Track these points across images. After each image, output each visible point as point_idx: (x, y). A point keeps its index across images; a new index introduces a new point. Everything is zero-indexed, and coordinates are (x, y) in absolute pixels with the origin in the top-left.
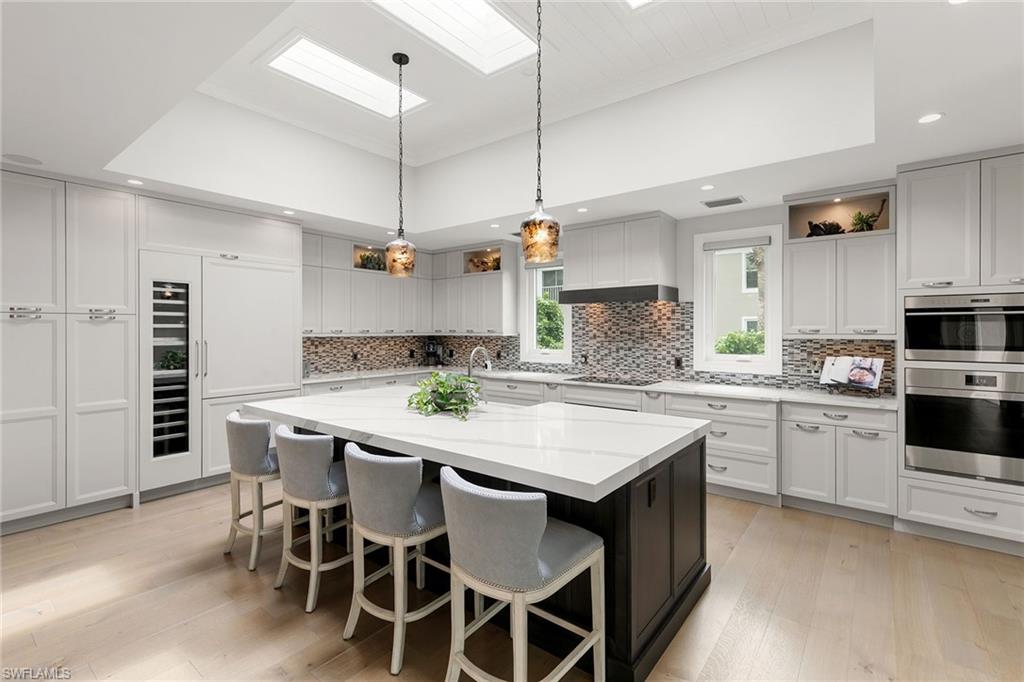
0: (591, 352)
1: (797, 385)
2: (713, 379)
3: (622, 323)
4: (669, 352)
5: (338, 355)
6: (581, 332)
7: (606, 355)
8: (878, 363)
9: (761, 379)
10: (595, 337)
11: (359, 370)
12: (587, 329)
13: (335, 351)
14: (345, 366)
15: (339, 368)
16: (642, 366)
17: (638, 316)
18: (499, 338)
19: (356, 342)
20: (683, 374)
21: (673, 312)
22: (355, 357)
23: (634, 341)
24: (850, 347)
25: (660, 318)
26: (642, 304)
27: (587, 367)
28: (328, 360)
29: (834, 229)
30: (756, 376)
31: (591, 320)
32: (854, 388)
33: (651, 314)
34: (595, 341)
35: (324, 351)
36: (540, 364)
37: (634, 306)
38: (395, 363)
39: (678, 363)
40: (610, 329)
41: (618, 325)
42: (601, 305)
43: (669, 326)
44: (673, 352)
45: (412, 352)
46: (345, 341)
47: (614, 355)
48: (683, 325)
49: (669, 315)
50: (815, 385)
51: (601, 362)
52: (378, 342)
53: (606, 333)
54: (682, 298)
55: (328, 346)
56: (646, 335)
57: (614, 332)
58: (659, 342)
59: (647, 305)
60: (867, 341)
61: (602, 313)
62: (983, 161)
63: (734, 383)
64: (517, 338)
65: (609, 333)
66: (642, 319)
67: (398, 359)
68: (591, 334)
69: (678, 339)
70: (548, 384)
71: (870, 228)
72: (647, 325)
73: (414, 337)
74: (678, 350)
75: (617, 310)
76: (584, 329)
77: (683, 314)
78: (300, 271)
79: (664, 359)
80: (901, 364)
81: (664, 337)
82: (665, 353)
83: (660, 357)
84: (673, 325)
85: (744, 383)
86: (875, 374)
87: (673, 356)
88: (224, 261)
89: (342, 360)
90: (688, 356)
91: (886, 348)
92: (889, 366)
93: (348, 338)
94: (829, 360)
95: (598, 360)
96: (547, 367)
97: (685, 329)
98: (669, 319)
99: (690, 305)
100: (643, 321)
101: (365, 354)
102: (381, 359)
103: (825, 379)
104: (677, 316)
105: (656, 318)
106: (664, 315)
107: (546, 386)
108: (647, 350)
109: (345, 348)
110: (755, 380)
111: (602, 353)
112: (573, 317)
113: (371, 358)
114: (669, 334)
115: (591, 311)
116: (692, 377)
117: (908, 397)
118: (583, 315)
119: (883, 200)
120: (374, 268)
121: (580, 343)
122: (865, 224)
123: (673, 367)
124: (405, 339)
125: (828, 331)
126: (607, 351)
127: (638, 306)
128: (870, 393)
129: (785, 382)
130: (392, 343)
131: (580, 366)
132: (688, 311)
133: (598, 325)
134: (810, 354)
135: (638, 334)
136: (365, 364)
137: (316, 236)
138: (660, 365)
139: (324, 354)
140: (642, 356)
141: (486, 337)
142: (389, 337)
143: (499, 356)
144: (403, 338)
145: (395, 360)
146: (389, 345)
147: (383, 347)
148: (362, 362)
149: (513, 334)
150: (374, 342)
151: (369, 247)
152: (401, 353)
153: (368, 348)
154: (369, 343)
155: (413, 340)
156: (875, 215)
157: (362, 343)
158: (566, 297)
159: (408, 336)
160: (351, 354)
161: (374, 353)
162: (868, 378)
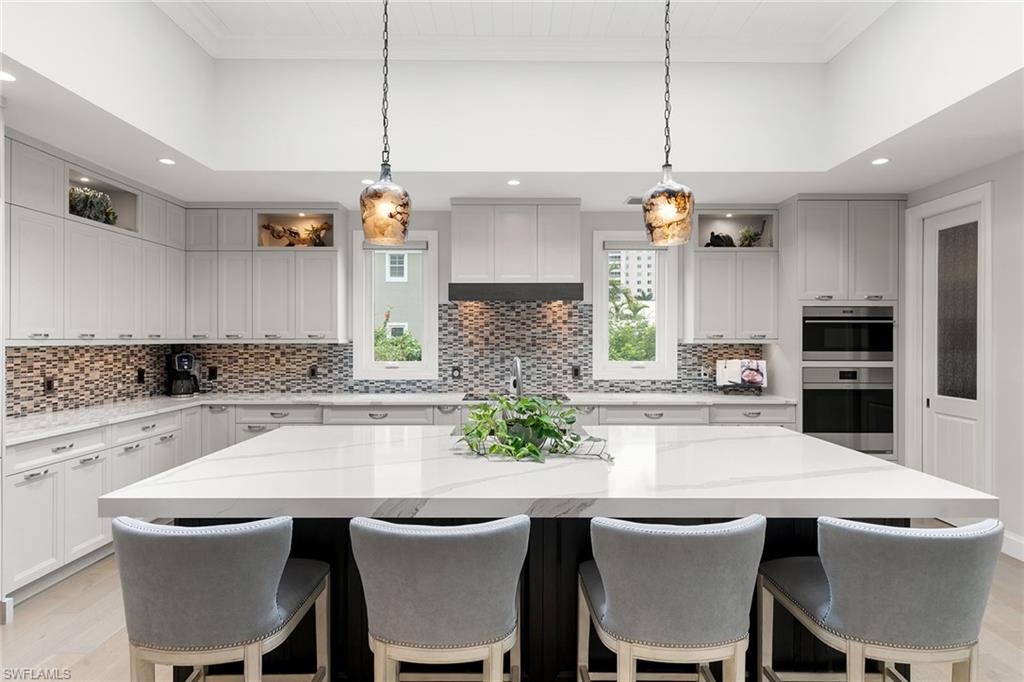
0: (466, 363)
1: (690, 389)
2: (613, 387)
3: (508, 326)
4: (565, 361)
6: (451, 338)
7: (487, 366)
9: (658, 385)
10: (471, 343)
11: (55, 410)
12: (459, 334)
14: (29, 405)
16: (534, 378)
17: (528, 319)
18: (312, 347)
19: (49, 357)
20: (581, 385)
21: (570, 315)
22: (49, 386)
23: (523, 348)
24: (730, 351)
25: (554, 322)
26: (534, 305)
27: (460, 383)
29: (729, 242)
30: (654, 382)
31: (466, 323)
33: (544, 317)
34: (471, 349)
36: (388, 382)
37: (523, 306)
38: (115, 393)
39: (576, 372)
40: (492, 334)
41: (503, 329)
42: (480, 304)
43: (565, 331)
44: (570, 360)
45: (141, 373)
46: (31, 355)
47: (498, 366)
48: (581, 330)
49: (565, 318)
50: (711, 386)
51: (480, 376)
52: (87, 357)
53: (487, 339)
56: (538, 341)
57: (497, 338)
58: (555, 349)
59: (539, 306)
60: (743, 345)
61: (482, 314)
63: (633, 391)
64: (348, 345)
65: (492, 338)
66: (533, 321)
67: (120, 386)
68: (466, 341)
69: (575, 346)
70: (439, 407)
72: (540, 330)
73: (144, 346)
74: (575, 357)
75: (502, 310)
76: (456, 334)
77: (581, 317)
79: (560, 368)
80: (799, 364)
81: (559, 343)
82: (561, 361)
83: (556, 366)
84: (570, 329)
85: (643, 390)
86: (762, 375)
87: (570, 364)
89: (23, 393)
90: (586, 364)
93: (36, 349)
94: (720, 364)
95: (476, 373)
96: (398, 384)
97: (583, 332)
98: (565, 322)
99: (588, 308)
100: (535, 325)
101: (66, 379)
102: (92, 386)
103: (721, 382)
104: (574, 319)
105: (550, 321)
106: (560, 318)
107: (436, 410)
108: (539, 359)
109: (31, 369)
110: (654, 386)
111: (481, 364)
112: (440, 318)
113: (77, 386)
114: (565, 340)
115: (467, 311)
116: (591, 387)
117: (804, 392)
118: (454, 316)
119: (763, 220)
121: (451, 352)
122: (750, 241)
123: (570, 378)
124: (131, 351)
125: (729, 336)
126: (488, 362)
127: (528, 307)
129: (679, 386)
130: (110, 358)
131: (450, 381)
132: (586, 314)
133: (476, 329)
134: (700, 357)
135: (529, 340)
136: (66, 398)
138: (555, 375)
140: (534, 366)
141: (288, 346)
142: (106, 347)
143: (313, 373)
144: (128, 347)
145: (115, 387)
146: (106, 362)
147: (96, 365)
148: (61, 395)
149: (341, 340)
150: (82, 355)
151: (85, 180)
152: (124, 376)
153: (70, 368)
154: (72, 359)
155: (144, 352)
156: (756, 235)
157: (60, 359)
158: (460, 292)
159: (136, 346)
160: (42, 380)
161: (82, 376)
162: (758, 378)
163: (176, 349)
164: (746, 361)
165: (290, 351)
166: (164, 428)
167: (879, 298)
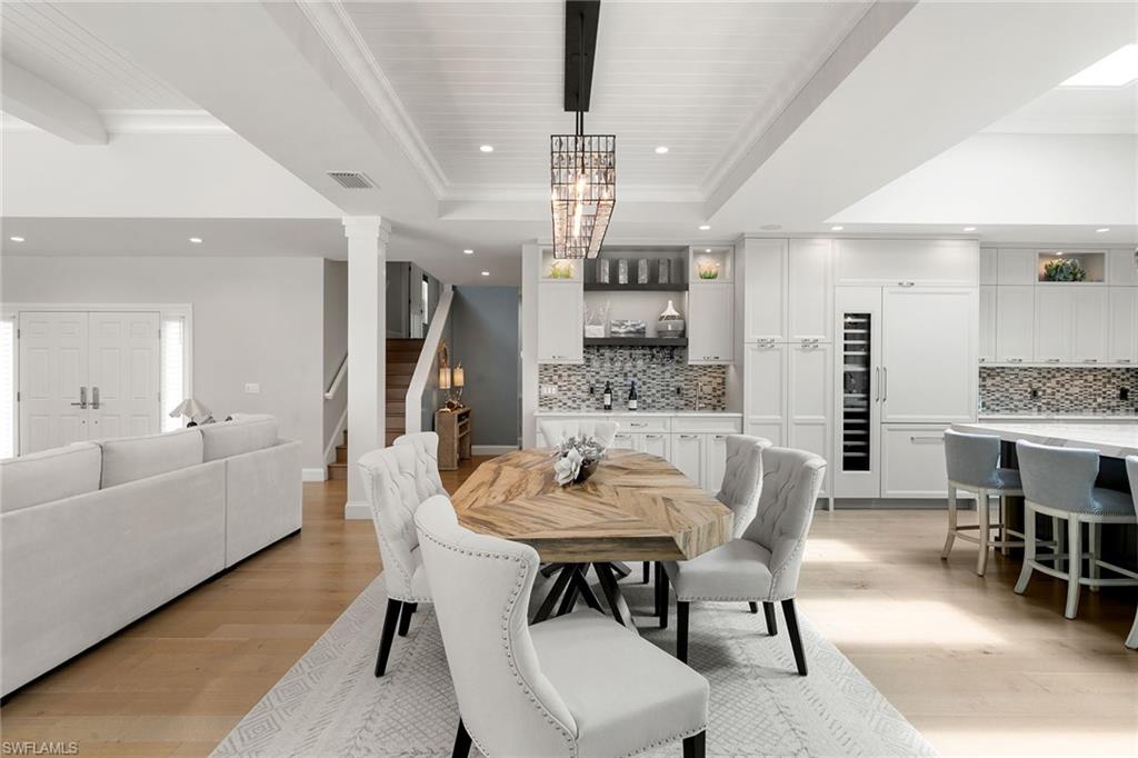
5: (1011, 390)
11: (1039, 411)
13: (1007, 385)
14: (1021, 405)
15: (1012, 406)
19: (1036, 375)
22: (1034, 393)
28: (998, 395)
35: (993, 385)
38: (1094, 405)
45: (1124, 392)
46: (1023, 373)
52: (1067, 376)
55: (998, 378)
67: (1100, 400)
73: (1128, 370)
78: (976, 292)
88: (901, 289)
89: (1016, 397)
93: (1026, 369)
101: (1049, 391)
102: (1071, 398)
109: (1021, 382)
113: (1058, 396)
120: (1066, 279)
124: (1111, 374)
130: (1091, 378)
136: (1048, 403)
137: (993, 250)
139: (993, 389)
142: (1086, 369)
144: (1109, 371)
145: (1095, 400)
146: (1086, 381)
147: (1076, 383)
148: (1045, 401)
150: (1063, 375)
151: (1060, 253)
152: (1104, 393)
153: (1053, 383)
154: (1054, 377)
155: (1128, 375)
157: (1044, 377)
159: (1118, 369)
160: (1029, 390)
161: (1062, 390)
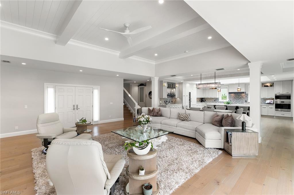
1: (263, 103)
8: (273, 101)
17: (240, 95)
23: (239, 98)
29: (267, 86)
32: (270, 103)
33: (242, 95)
34: (232, 99)
39: (246, 101)
42: (234, 94)
47: (236, 100)
50: (265, 103)
53: (234, 97)
54: (246, 93)
56: (241, 98)
57: (236, 97)
62: (283, 81)
64: (219, 98)
69: (246, 98)
71: (272, 86)
75: (236, 95)
76: (231, 97)
80: (275, 101)
81: (244, 98)
83: (243, 100)
84: (245, 96)
91: (274, 99)
92: (274, 101)
94: (267, 101)
103: (266, 102)
108: (241, 100)
112: (228, 95)
115: (232, 95)
116: (248, 103)
117: (276, 104)
118: (230, 95)
119: (273, 83)
121: (230, 99)
122: (271, 86)
125: (267, 97)
126: (234, 100)
128: (272, 104)
132: (247, 95)
134: (264, 100)
143: (215, 101)
149: (218, 97)
156: (272, 85)
158: (230, 93)
162: (271, 102)
163: (203, 98)
164: (270, 100)
165: (213, 98)
166: (203, 104)
167: (288, 93)
